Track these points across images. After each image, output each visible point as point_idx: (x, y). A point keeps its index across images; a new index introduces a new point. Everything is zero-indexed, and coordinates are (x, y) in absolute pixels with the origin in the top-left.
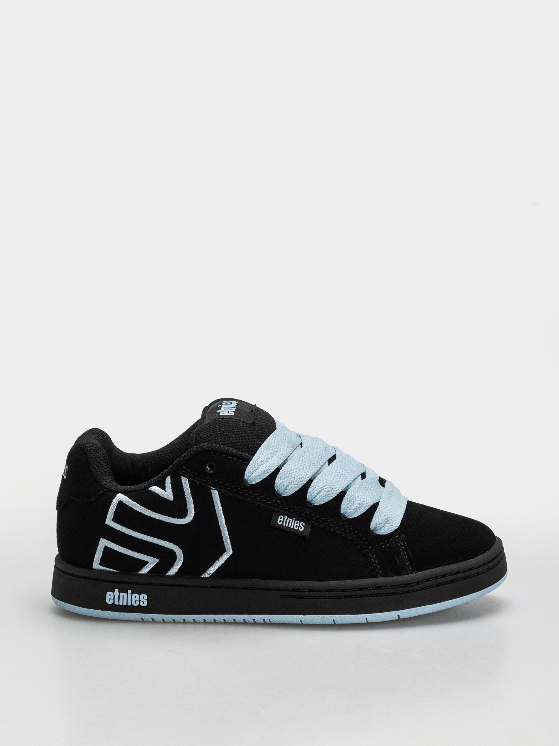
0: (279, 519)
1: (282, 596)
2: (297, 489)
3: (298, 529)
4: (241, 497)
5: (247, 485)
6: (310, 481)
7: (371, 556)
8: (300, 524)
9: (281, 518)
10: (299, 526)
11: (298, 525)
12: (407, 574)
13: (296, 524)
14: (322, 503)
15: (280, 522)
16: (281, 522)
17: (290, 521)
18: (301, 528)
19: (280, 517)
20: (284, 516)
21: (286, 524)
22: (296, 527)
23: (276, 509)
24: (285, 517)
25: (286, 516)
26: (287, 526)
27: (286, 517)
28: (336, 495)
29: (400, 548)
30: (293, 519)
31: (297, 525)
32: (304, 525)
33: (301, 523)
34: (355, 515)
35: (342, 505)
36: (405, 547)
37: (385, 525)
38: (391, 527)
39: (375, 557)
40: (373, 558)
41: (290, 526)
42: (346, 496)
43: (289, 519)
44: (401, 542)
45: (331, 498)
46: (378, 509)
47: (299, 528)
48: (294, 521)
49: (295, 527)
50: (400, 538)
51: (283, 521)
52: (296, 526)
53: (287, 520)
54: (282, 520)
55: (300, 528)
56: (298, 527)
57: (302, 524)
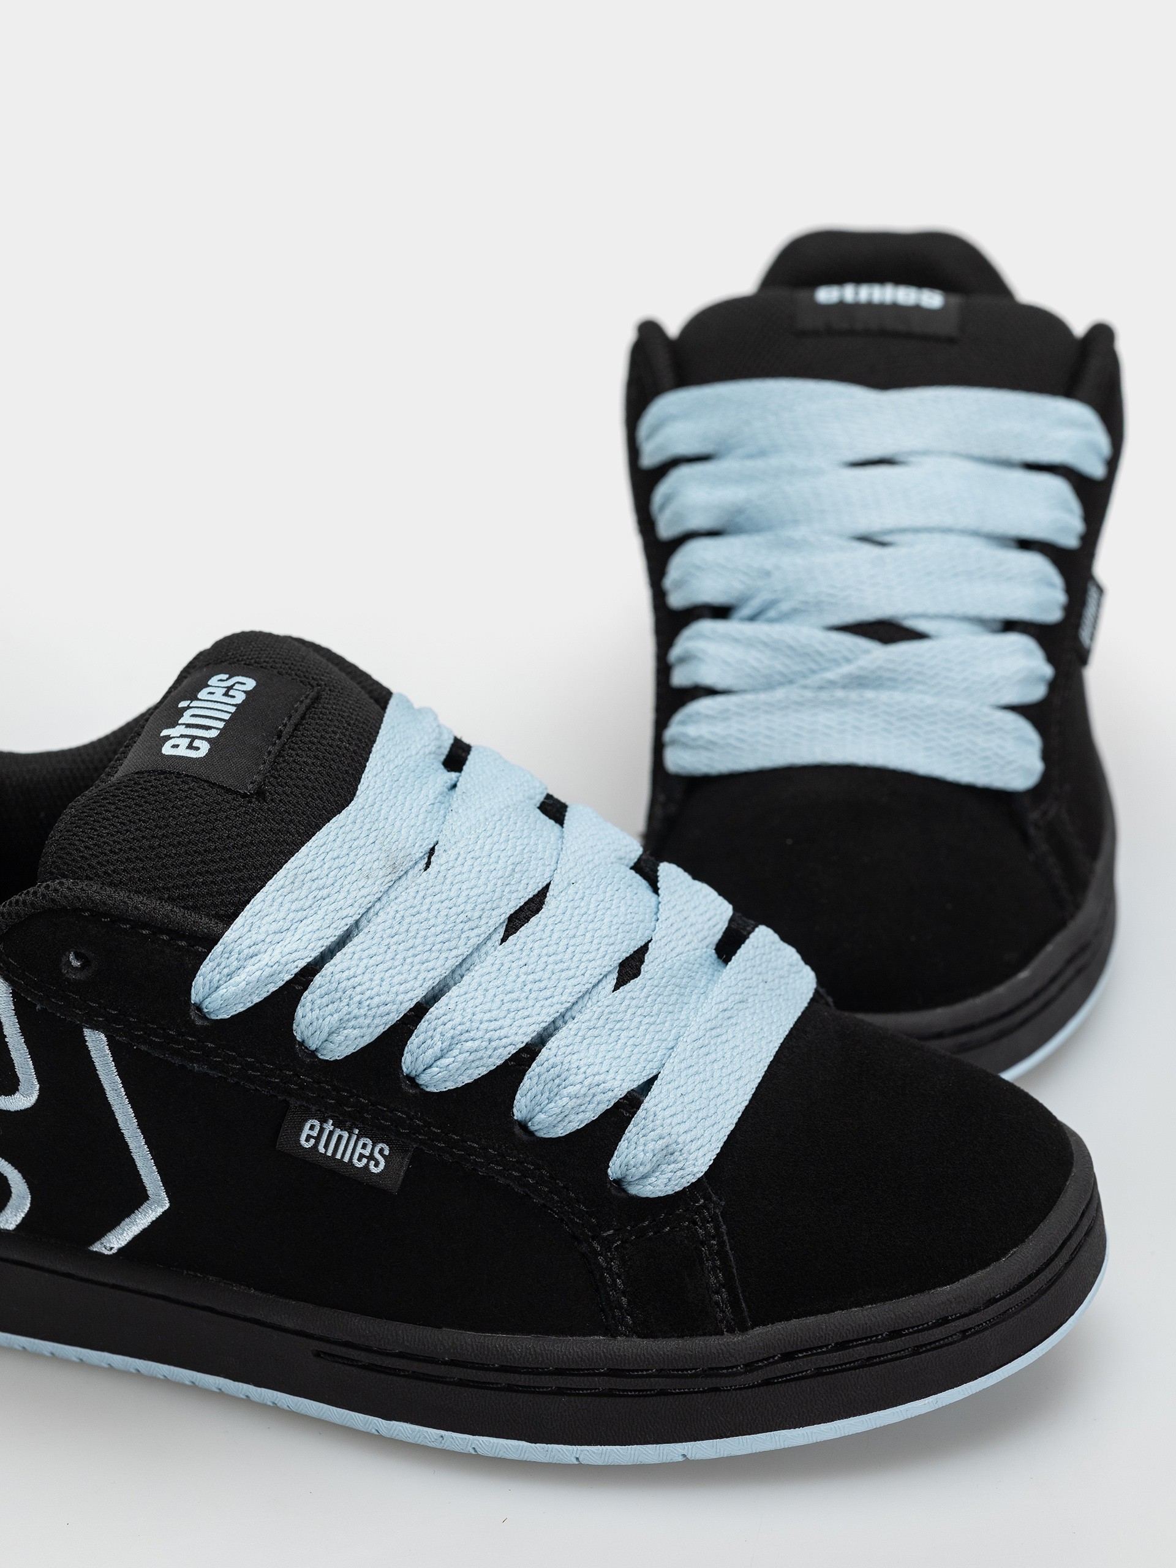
0: (306, 1131)
1: (318, 1354)
2: (368, 1040)
3: (367, 1165)
4: (177, 1061)
5: (199, 1022)
6: (419, 1011)
7: (604, 1265)
8: (373, 1150)
9: (312, 1128)
10: (371, 1157)
11: (367, 1152)
12: (716, 1334)
13: (359, 1150)
14: (451, 1086)
15: (307, 1140)
16: (313, 1141)
17: (340, 1137)
18: (376, 1165)
19: (308, 1125)
20: (323, 1121)
21: (326, 1146)
22: (359, 1160)
23: (293, 1102)
24: (325, 1126)
25: (331, 1122)
26: (329, 1153)
27: (329, 1126)
28: (499, 1062)
29: (703, 1243)
30: (351, 1133)
31: (363, 1151)
32: (387, 1152)
33: (380, 1146)
34: (560, 1132)
35: (518, 1096)
36: (721, 1244)
37: (660, 1169)
38: (679, 1173)
39: (615, 1269)
40: (609, 1270)
41: (338, 1156)
42: (534, 1065)
43: (338, 1132)
44: (708, 1222)
45: (484, 1071)
46: (641, 1113)
47: (368, 1162)
48: (355, 1137)
49: (355, 1161)
50: (708, 1210)
51: (318, 1139)
52: (361, 1156)
53: (331, 1133)
54: (315, 1133)
55: (373, 1163)
56: (365, 1161)
57: (381, 1151)
